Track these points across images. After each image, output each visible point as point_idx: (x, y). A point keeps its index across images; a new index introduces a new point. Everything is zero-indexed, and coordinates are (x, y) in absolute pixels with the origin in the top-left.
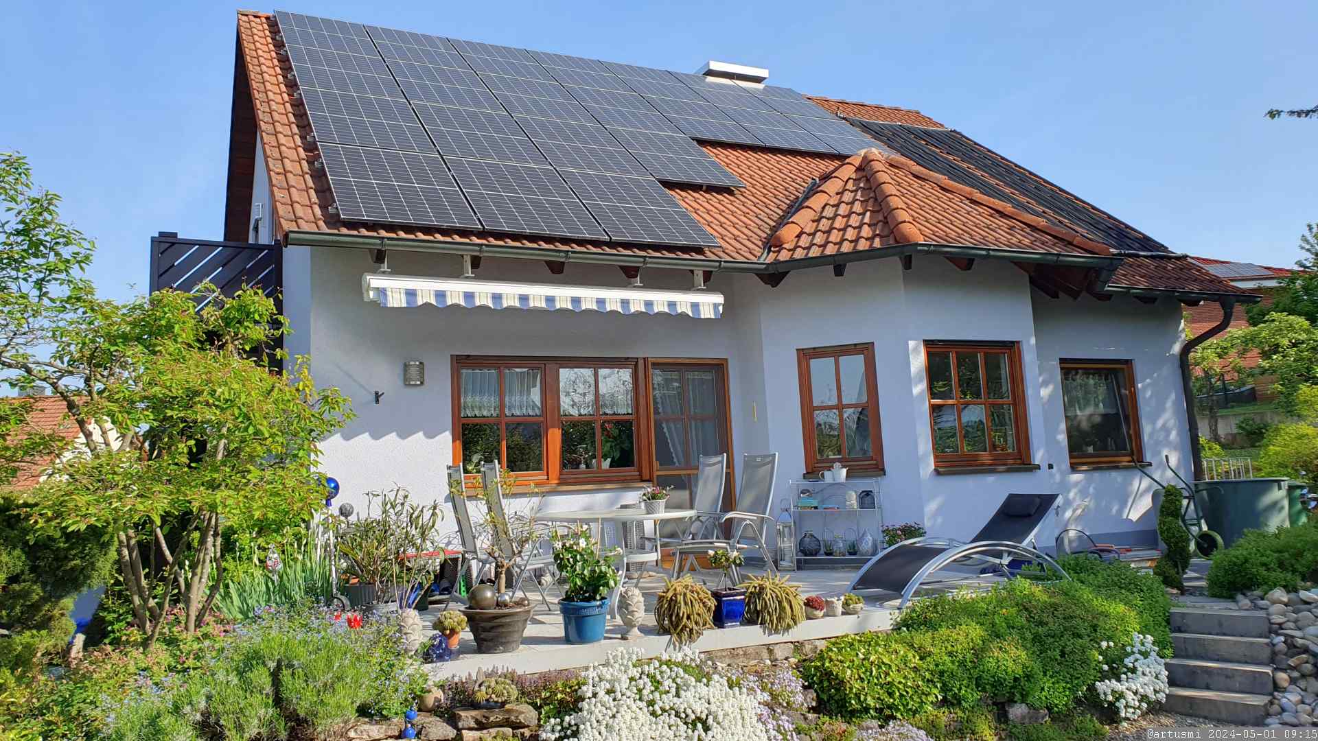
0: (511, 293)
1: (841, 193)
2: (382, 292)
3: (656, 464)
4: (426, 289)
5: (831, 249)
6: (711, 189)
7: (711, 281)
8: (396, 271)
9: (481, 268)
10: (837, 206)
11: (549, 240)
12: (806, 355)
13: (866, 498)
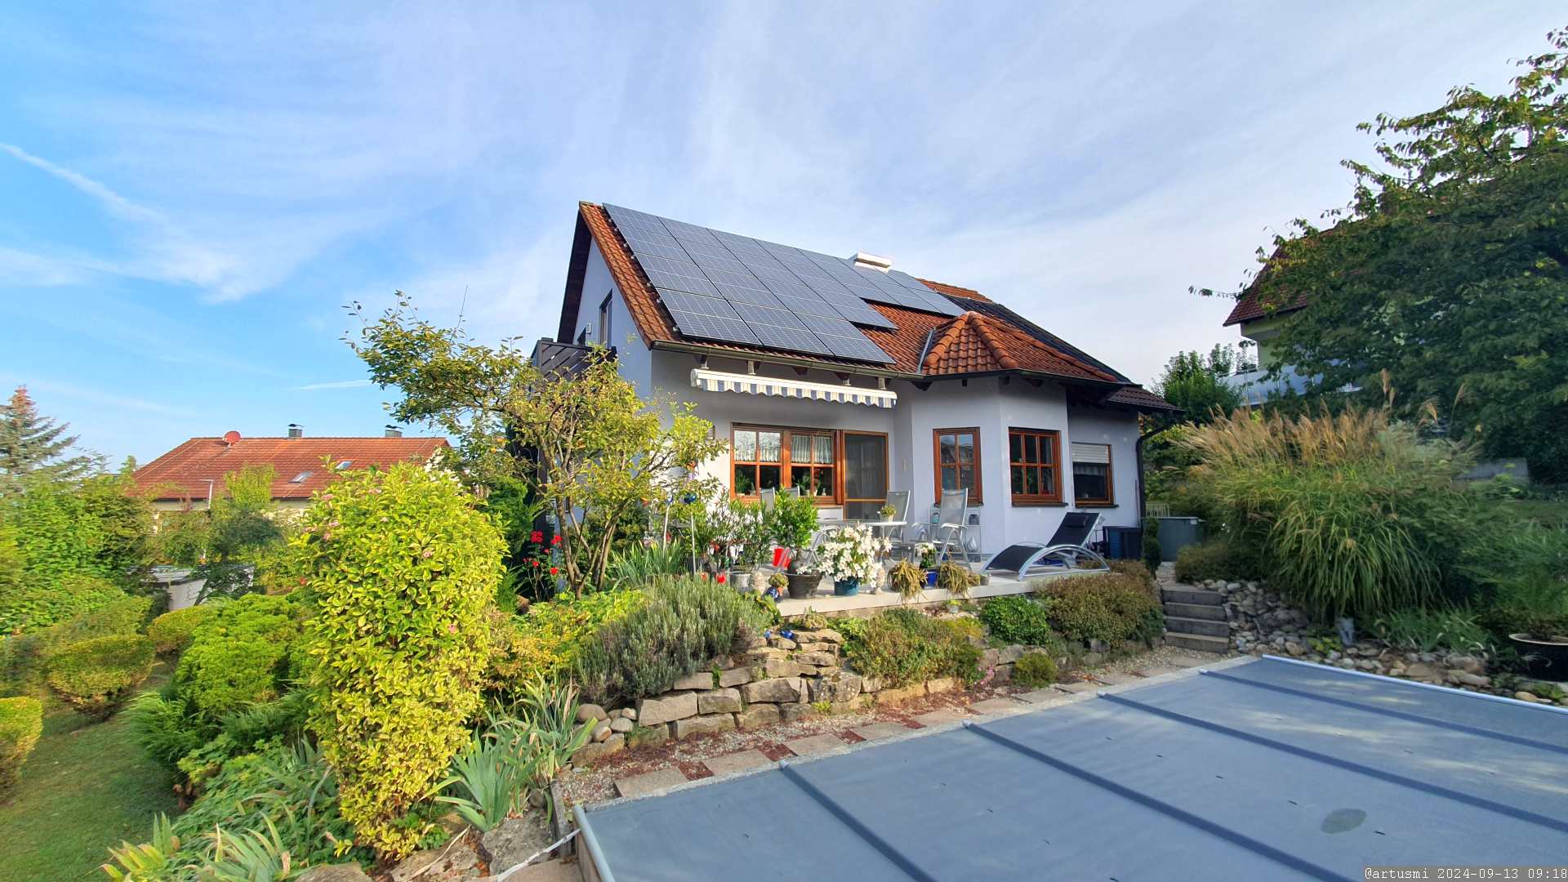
0: (777, 385)
1: (959, 337)
2: (704, 381)
3: (845, 495)
4: (730, 380)
5: (961, 370)
6: (879, 329)
7: (889, 384)
8: (712, 368)
9: (762, 369)
10: (958, 344)
11: (799, 354)
12: (938, 432)
13: (974, 519)
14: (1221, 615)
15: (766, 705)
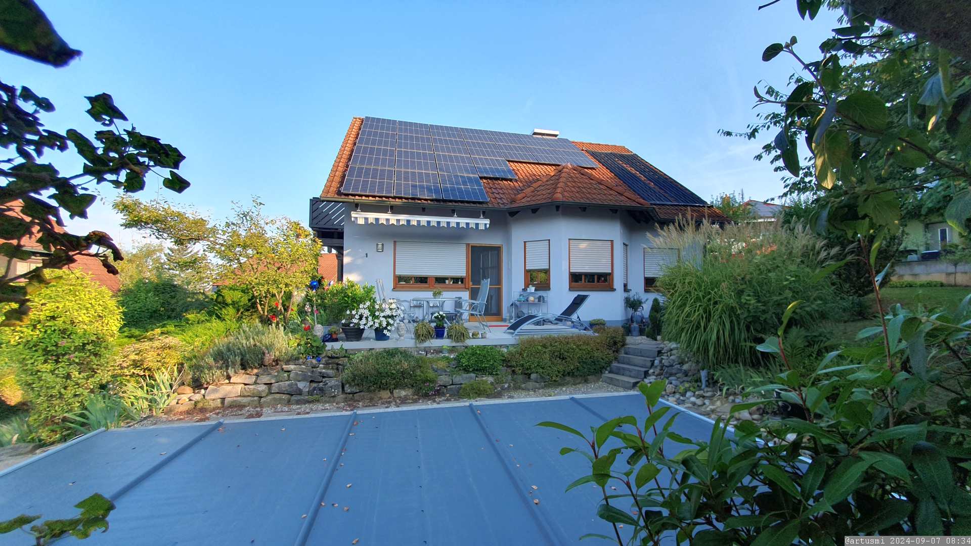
0: (404, 219)
1: (548, 181)
2: (356, 218)
3: (471, 283)
4: (372, 216)
5: (534, 203)
6: (503, 179)
8: (362, 211)
10: (544, 186)
12: (527, 243)
13: (541, 299)
14: (649, 364)
15: (282, 395)
